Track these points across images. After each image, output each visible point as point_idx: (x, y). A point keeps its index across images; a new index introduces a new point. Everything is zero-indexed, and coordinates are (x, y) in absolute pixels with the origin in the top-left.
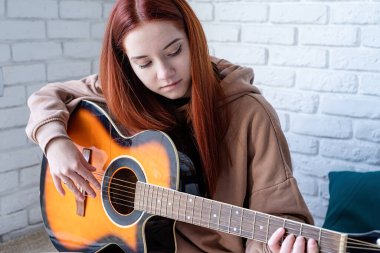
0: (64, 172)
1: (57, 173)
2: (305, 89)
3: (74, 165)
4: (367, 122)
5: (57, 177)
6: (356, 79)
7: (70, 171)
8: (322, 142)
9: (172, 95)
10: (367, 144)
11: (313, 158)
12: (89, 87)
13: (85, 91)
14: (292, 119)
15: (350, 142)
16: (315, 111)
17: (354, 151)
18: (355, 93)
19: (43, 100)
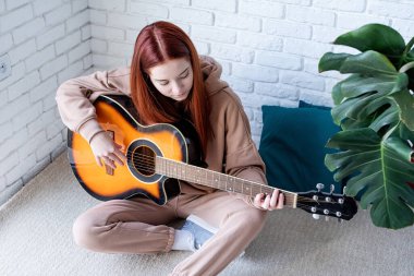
0: (106, 154)
1: (100, 155)
2: (244, 46)
3: (112, 150)
4: (289, 72)
5: (99, 158)
6: (282, 42)
7: (110, 154)
8: (257, 84)
9: (179, 99)
10: (288, 87)
11: (250, 95)
12: (102, 82)
13: (101, 87)
14: (234, 67)
15: (277, 85)
16: (252, 62)
17: (280, 91)
18: (281, 51)
19: (74, 100)
